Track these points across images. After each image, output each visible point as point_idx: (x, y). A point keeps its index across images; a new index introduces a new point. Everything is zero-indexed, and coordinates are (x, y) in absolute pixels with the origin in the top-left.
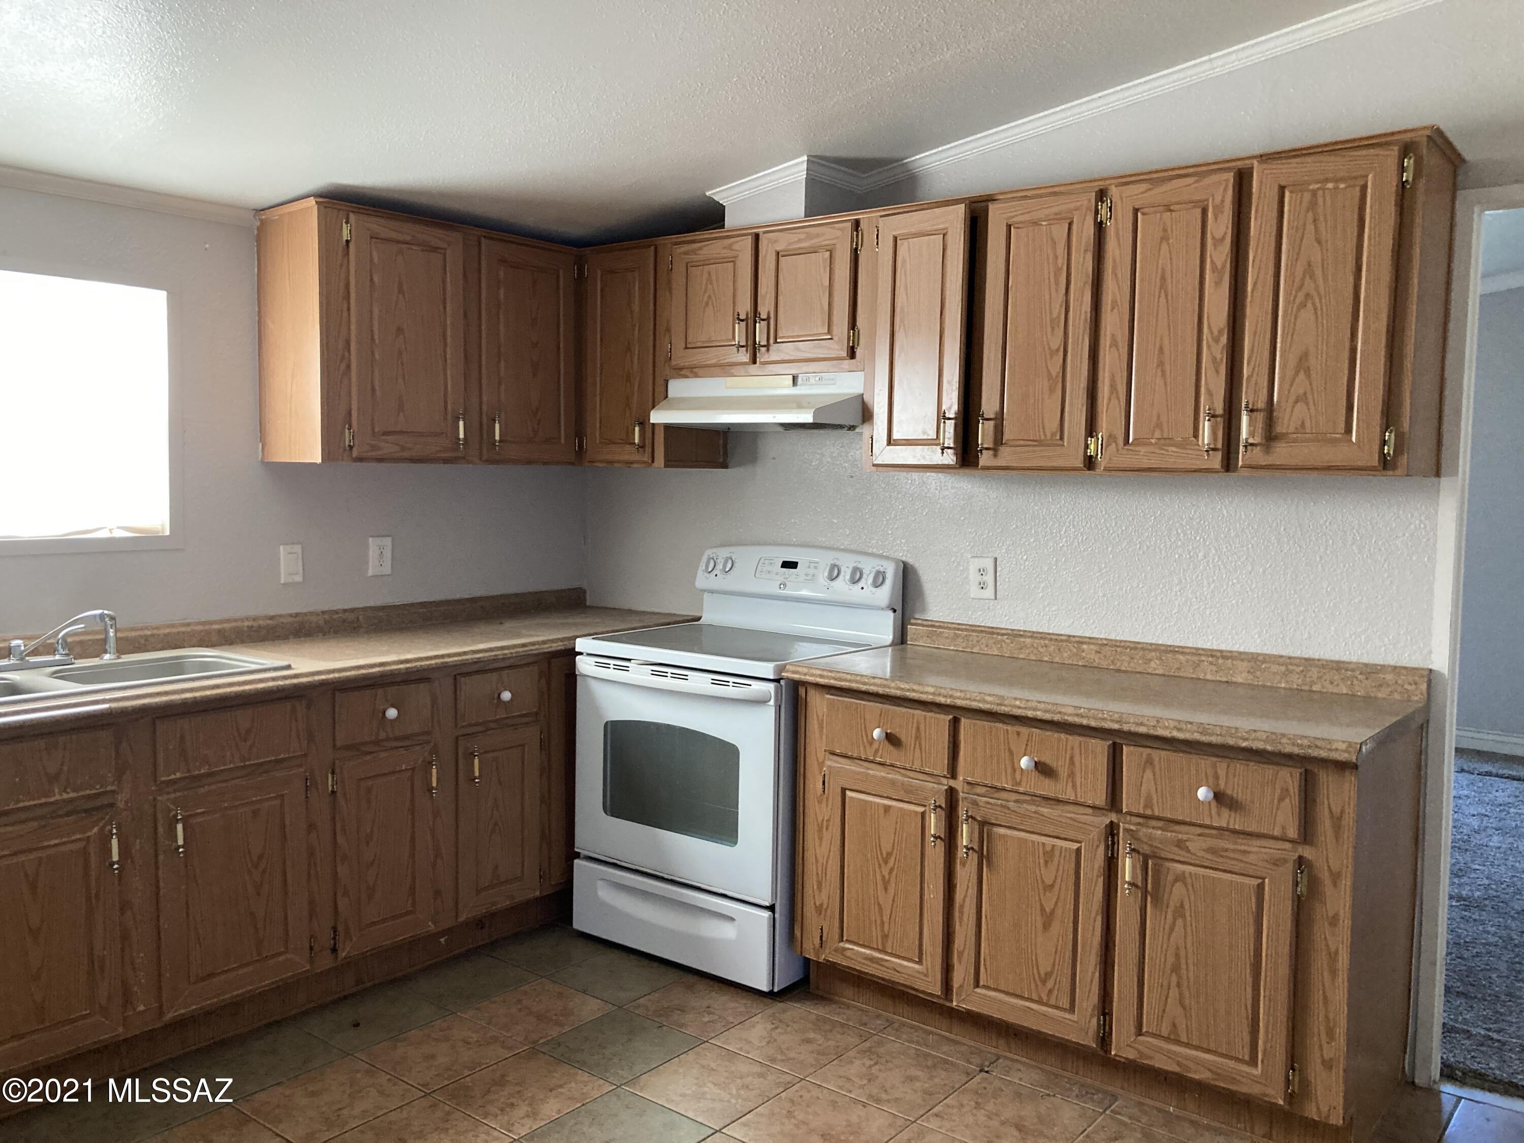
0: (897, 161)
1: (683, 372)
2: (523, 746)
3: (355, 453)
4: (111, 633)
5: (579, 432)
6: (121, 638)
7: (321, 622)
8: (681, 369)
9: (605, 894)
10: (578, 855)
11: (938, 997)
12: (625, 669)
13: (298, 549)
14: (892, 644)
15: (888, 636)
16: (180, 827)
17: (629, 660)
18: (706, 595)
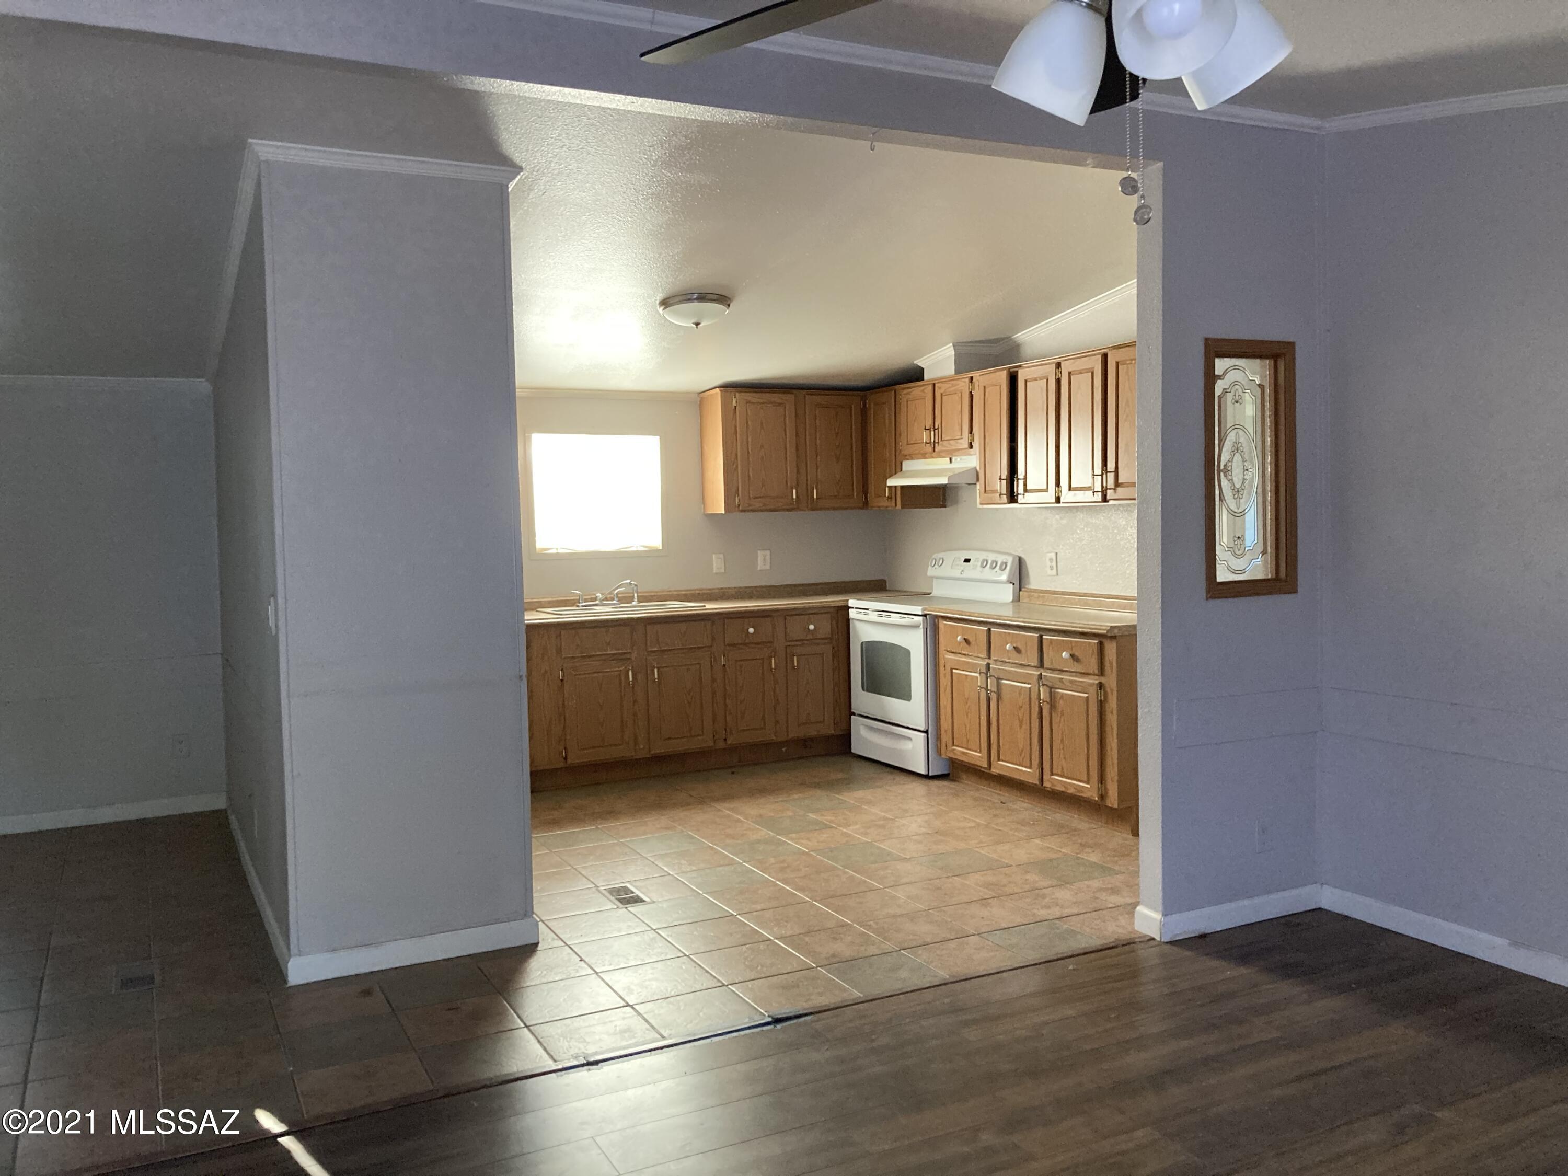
0: (1007, 338)
1: (907, 457)
2: (823, 654)
3: (740, 508)
4: (636, 595)
5: (865, 490)
6: (641, 596)
7: (734, 593)
8: (906, 456)
9: (864, 732)
10: (854, 714)
11: (984, 768)
12: (867, 614)
13: (722, 556)
14: (1013, 601)
15: (1010, 598)
16: (656, 670)
17: (867, 609)
18: (935, 580)
